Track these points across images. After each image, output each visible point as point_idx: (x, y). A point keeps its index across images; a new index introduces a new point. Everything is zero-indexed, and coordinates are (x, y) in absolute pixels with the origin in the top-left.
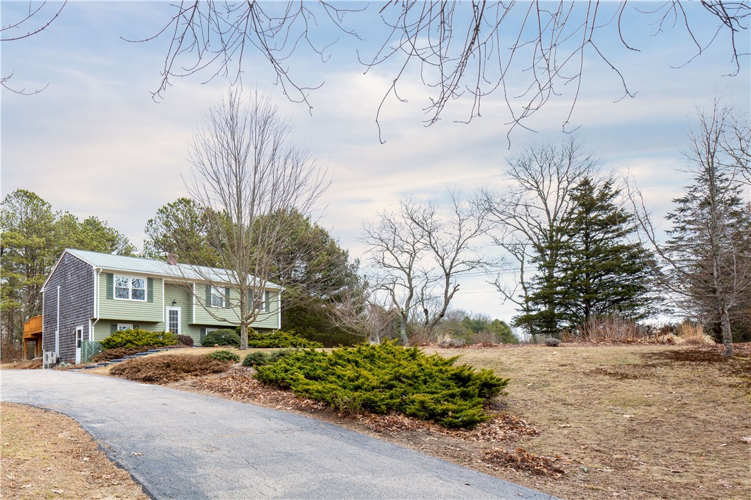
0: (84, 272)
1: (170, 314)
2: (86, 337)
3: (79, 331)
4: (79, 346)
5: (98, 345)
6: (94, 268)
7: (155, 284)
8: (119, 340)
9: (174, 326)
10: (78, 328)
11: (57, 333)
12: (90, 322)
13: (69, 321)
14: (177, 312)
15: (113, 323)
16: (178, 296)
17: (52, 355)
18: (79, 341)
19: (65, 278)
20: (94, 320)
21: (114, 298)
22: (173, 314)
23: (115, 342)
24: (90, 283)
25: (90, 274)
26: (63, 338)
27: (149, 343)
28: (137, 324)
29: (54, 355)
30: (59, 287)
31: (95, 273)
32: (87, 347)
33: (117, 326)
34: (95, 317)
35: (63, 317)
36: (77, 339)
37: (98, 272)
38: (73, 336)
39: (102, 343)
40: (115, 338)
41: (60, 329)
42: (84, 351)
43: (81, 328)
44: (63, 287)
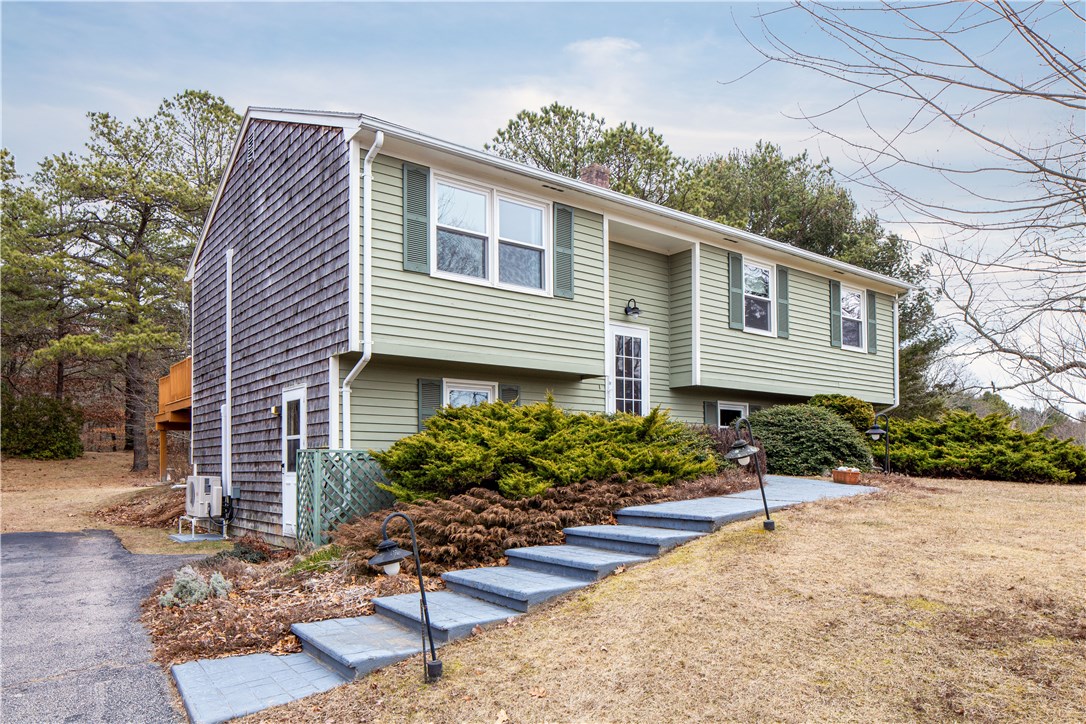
0: (309, 171)
1: (619, 350)
2: (318, 431)
3: (294, 406)
4: (292, 466)
5: (366, 467)
6: (351, 129)
7: (580, 230)
8: (470, 453)
9: (628, 390)
10: (288, 395)
11: (226, 410)
12: (333, 367)
13: (262, 368)
14: (638, 343)
15: (426, 374)
16: (647, 292)
17: (208, 489)
18: (294, 445)
19: (249, 217)
20: (349, 360)
21: (434, 271)
22: (628, 349)
23: (448, 459)
24: (335, 207)
25: (334, 169)
26: (243, 430)
27: (611, 468)
28: (512, 379)
29: (216, 489)
30: (230, 253)
31: (353, 154)
32: (320, 475)
33: (439, 387)
34: (354, 346)
35: (244, 355)
36: (285, 437)
37: (364, 152)
38: (274, 425)
39: (384, 462)
40: (443, 443)
41: (234, 398)
42: (310, 484)
43: (298, 393)
44: (243, 249)
